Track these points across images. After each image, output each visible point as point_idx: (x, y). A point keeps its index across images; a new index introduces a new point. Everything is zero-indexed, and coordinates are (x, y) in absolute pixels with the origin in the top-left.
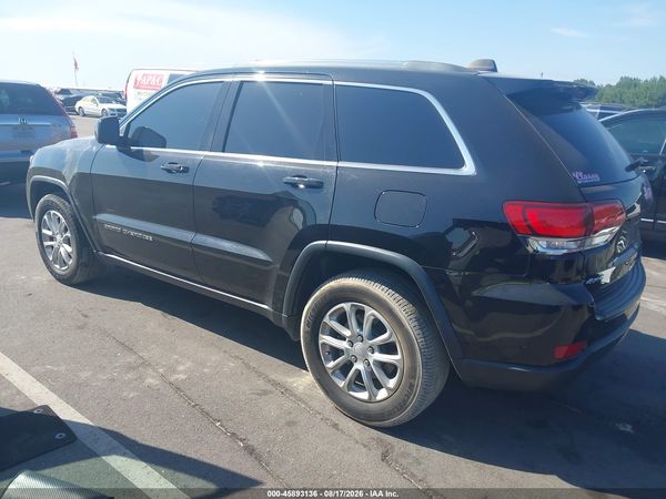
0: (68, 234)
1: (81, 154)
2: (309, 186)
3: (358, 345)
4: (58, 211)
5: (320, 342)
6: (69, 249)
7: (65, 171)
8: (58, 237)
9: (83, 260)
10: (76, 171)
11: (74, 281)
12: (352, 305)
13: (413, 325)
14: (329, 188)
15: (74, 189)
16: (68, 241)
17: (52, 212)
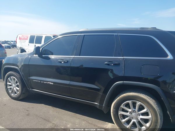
0: (18, 84)
1: (25, 58)
2: (115, 65)
3: (134, 114)
4: (15, 76)
5: (119, 114)
6: (18, 89)
7: (18, 64)
8: (13, 85)
9: (23, 92)
10: (23, 64)
11: (19, 99)
12: (132, 101)
13: (156, 106)
14: (122, 65)
15: (22, 69)
16: (18, 86)
17: (12, 77)
